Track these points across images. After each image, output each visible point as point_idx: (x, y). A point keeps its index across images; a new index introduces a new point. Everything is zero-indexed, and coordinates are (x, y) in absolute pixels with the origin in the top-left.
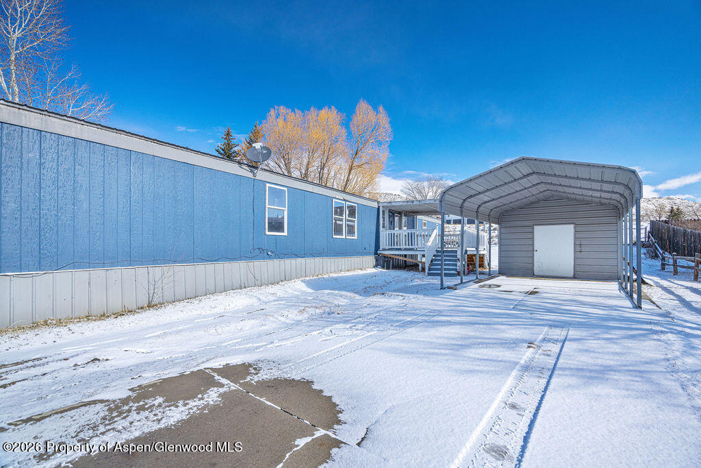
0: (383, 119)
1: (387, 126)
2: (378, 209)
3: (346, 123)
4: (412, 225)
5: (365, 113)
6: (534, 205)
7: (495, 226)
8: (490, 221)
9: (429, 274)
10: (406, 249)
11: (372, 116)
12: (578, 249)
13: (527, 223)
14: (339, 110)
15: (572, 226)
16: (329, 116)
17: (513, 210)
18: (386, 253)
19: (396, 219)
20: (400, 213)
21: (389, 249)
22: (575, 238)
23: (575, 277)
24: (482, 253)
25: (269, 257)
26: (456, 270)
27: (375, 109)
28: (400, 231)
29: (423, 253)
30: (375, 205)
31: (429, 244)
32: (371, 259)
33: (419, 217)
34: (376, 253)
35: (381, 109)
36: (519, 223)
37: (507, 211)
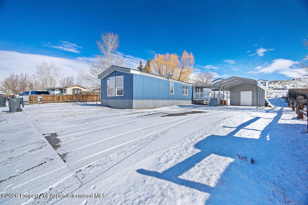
0: (192, 57)
1: (193, 59)
2: (193, 87)
3: (179, 59)
4: (202, 91)
5: (186, 55)
6: (240, 86)
7: (228, 91)
8: (227, 90)
9: (209, 105)
10: (201, 99)
11: (188, 56)
12: (253, 98)
13: (238, 91)
14: (178, 55)
15: (251, 91)
16: (174, 57)
17: (234, 87)
18: (195, 100)
19: (198, 89)
20: (198, 88)
21: (196, 99)
22: (252, 95)
23: (252, 106)
24: (225, 100)
25: (171, 99)
26: (217, 104)
27: (189, 54)
28: (199, 93)
29: (207, 100)
30: (192, 85)
31: (209, 96)
32: (191, 102)
33: (204, 89)
34: (192, 100)
35: (191, 53)
36: (236, 91)
37: (233, 87)
